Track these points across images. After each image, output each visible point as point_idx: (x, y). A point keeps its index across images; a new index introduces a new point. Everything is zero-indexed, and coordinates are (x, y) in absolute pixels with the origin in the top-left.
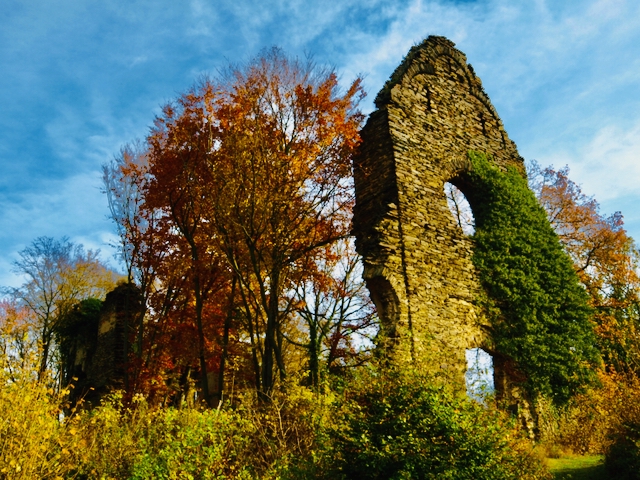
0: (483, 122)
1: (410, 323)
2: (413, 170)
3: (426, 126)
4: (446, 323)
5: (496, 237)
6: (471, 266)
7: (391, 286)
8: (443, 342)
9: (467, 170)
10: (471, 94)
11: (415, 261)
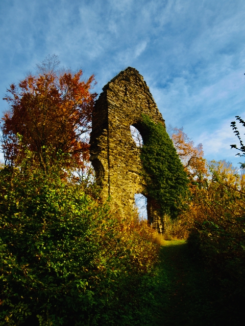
0: (149, 104)
1: (109, 180)
2: (116, 117)
3: (124, 101)
4: (126, 181)
5: (150, 148)
6: (139, 159)
7: (101, 164)
8: (124, 189)
9: (140, 121)
10: (145, 92)
11: (114, 154)
